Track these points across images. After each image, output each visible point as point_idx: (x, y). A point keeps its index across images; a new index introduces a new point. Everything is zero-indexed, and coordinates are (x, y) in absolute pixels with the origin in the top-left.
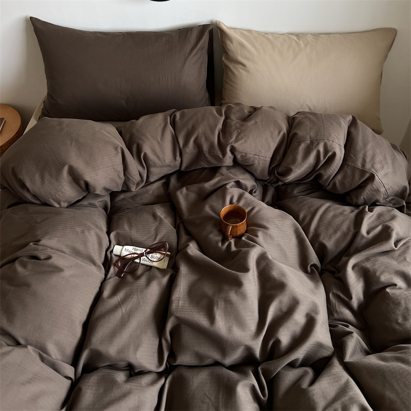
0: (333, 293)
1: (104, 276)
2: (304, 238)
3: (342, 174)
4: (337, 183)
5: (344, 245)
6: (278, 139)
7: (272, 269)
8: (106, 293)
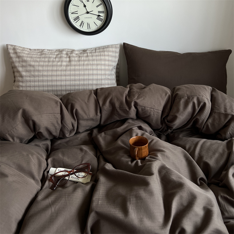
0: (221, 196)
1: (40, 188)
2: (191, 160)
3: (212, 119)
4: (209, 125)
5: (222, 162)
6: (166, 99)
7: (171, 175)
8: (40, 197)
